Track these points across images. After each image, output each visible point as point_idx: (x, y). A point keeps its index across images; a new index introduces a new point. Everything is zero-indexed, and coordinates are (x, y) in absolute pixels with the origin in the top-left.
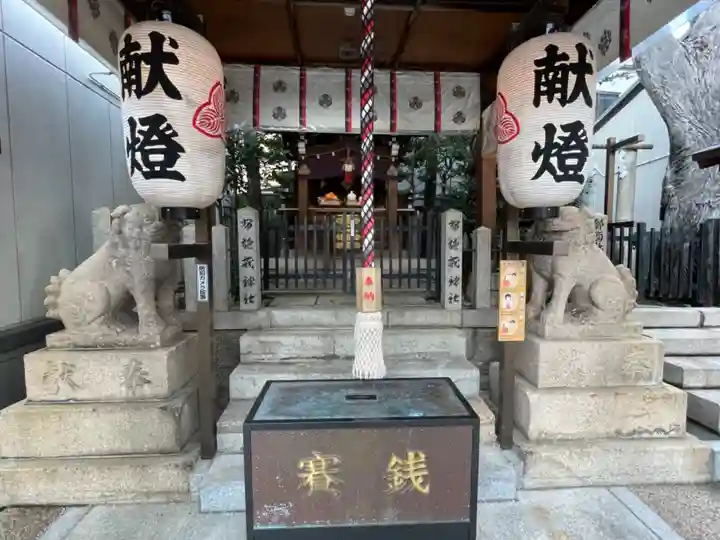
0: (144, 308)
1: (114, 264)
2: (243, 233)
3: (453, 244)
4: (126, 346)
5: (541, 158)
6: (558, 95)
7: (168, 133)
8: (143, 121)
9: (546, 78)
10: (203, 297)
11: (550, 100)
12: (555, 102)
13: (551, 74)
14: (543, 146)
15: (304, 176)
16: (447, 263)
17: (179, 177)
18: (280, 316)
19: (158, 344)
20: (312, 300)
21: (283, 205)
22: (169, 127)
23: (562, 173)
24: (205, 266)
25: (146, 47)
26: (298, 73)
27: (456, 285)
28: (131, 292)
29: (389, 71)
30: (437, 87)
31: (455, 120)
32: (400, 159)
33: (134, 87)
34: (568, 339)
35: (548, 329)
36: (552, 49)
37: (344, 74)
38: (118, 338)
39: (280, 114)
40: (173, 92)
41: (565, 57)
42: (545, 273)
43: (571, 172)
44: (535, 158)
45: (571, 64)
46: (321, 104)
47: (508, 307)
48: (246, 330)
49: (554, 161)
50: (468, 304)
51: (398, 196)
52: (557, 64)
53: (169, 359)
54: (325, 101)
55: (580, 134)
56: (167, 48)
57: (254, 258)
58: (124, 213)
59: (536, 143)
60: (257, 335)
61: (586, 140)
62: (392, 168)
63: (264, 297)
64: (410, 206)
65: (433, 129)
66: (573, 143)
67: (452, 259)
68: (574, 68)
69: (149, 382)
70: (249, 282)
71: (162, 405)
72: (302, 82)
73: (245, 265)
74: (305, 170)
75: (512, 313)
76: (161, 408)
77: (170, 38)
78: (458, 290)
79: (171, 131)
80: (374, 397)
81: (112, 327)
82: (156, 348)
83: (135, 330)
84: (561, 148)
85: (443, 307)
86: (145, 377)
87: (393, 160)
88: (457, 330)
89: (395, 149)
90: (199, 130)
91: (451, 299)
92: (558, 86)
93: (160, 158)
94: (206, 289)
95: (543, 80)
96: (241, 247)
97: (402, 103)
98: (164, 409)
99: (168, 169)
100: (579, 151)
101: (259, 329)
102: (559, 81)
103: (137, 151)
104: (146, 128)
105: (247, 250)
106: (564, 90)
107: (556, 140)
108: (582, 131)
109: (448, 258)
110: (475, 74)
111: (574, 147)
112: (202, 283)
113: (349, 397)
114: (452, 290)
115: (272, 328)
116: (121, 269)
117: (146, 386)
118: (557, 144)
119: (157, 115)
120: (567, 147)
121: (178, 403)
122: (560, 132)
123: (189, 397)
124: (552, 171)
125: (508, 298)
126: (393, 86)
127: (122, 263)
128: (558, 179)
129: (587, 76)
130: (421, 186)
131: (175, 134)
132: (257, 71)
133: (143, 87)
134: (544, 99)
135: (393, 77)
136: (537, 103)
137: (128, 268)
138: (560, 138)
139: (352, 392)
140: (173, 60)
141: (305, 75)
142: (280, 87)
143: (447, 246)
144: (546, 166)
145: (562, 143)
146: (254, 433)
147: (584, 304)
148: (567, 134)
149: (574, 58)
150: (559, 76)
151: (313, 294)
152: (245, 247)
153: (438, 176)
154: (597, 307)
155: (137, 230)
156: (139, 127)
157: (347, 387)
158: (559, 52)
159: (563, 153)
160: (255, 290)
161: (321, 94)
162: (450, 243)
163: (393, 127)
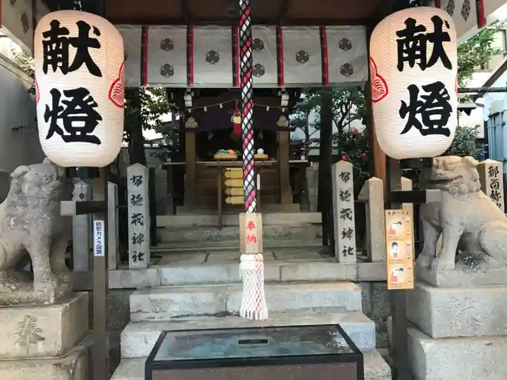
0: (40, 265)
1: (12, 222)
2: (133, 189)
3: (344, 196)
4: (20, 302)
5: (408, 115)
6: (418, 61)
7: (89, 103)
8: (67, 93)
9: (407, 46)
10: (99, 252)
11: (412, 65)
12: (416, 67)
13: (411, 43)
14: (408, 105)
15: (190, 130)
16: (339, 215)
17: (96, 140)
18: (171, 273)
19: (52, 300)
20: (202, 257)
21: (169, 160)
22: (91, 99)
23: (427, 128)
24: (102, 222)
25: (74, 33)
26: (185, 31)
27: (349, 237)
28: (28, 250)
29: (275, 27)
30: (323, 40)
31: (343, 72)
32: (291, 110)
33: (60, 64)
34: (459, 286)
35: (439, 278)
36: (410, 22)
37: (230, 31)
38: (13, 295)
39: (167, 71)
40: (95, 71)
41: (422, 28)
42: (434, 222)
43: (436, 127)
44: (402, 115)
45: (427, 34)
46: (208, 60)
47: (395, 255)
48: (135, 289)
49: (419, 117)
50: (365, 258)
51: (290, 147)
52: (416, 34)
53: (63, 315)
54: (213, 57)
55: (441, 93)
56: (91, 35)
57: (144, 215)
58: (24, 173)
59: (402, 101)
60: (148, 293)
61: (448, 98)
62: (283, 118)
63: (153, 256)
64: (303, 158)
65: (320, 81)
66: (436, 101)
67: (344, 211)
68: (430, 37)
69: (43, 339)
70: (137, 240)
71: (57, 362)
72: (190, 40)
73: (134, 222)
74: (192, 123)
75: (399, 261)
76: (56, 365)
77: (95, 28)
78: (351, 242)
79: (92, 102)
80: (265, 341)
81: (7, 285)
82: (50, 305)
83: (30, 287)
84: (424, 106)
85: (338, 261)
86: (38, 333)
87: (283, 110)
88: (353, 284)
89: (285, 99)
90: (113, 101)
91: (345, 251)
92: (418, 53)
93: (82, 124)
94: (103, 244)
95: (405, 48)
96: (130, 204)
97: (288, 57)
98: (58, 365)
99: (88, 134)
100: (442, 108)
101: (148, 288)
102: (418, 49)
103: (60, 117)
104: (70, 99)
105: (136, 206)
106: (423, 56)
107: (419, 99)
108: (443, 90)
109: (339, 210)
110: (361, 27)
111: (436, 105)
112: (99, 239)
113: (241, 342)
114: (346, 243)
115: (161, 286)
116: (20, 226)
117: (40, 344)
118: (421, 102)
119: (81, 88)
120: (429, 104)
121: (71, 360)
122: (422, 92)
123: (82, 354)
124: (418, 126)
125: (395, 247)
126: (279, 41)
127: (20, 221)
128: (424, 133)
129: (444, 43)
130: (316, 134)
131: (96, 105)
132: (144, 32)
133: (70, 65)
134: (406, 64)
135: (279, 33)
136: (400, 68)
137: (25, 227)
138: (422, 97)
139: (244, 338)
140: (96, 44)
141: (192, 33)
142: (167, 45)
143: (339, 197)
144: (413, 122)
145: (424, 101)
146: (155, 373)
147: (477, 252)
148: (429, 94)
149: (430, 29)
150: (418, 44)
151: (204, 251)
152: (134, 203)
153: (334, 123)
154: (489, 255)
155: (37, 189)
156: (63, 97)
157: (239, 335)
158: (417, 25)
159: (427, 110)
160: (144, 247)
161: (209, 51)
162: (341, 195)
163: (280, 80)
